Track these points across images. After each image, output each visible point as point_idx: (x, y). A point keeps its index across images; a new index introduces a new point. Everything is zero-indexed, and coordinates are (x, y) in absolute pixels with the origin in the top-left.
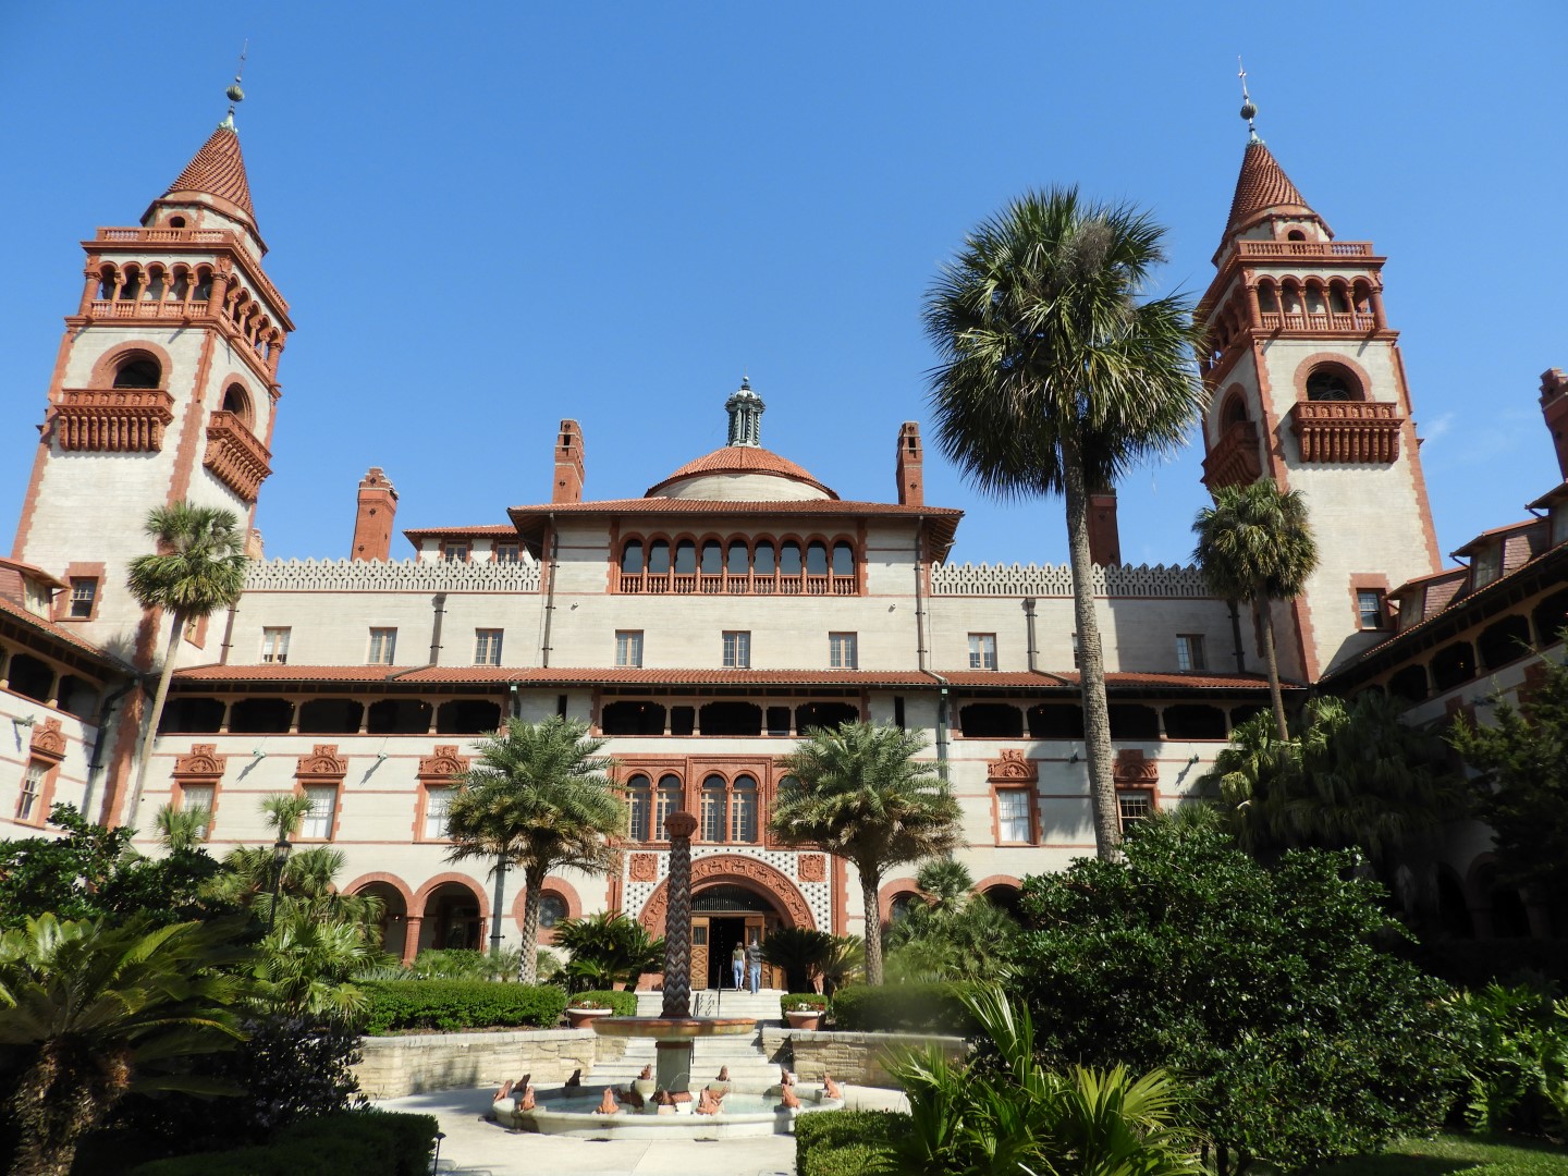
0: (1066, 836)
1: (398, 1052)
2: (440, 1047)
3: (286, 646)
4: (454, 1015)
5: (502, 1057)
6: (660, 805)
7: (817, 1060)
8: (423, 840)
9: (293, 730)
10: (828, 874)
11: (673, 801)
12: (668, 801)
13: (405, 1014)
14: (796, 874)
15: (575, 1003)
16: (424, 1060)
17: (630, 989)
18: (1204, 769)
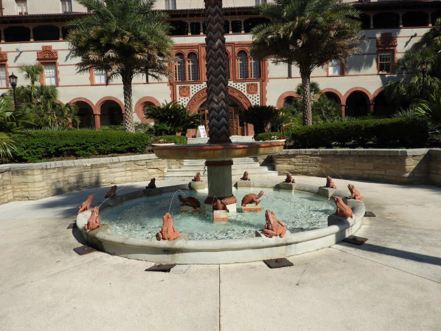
0: (356, 71)
1: (37, 172)
2: (71, 167)
3: (27, 8)
4: (85, 149)
5: (113, 170)
6: (189, 66)
7: (289, 164)
8: (94, 84)
9: (32, 40)
10: (259, 91)
11: (194, 64)
12: (192, 64)
13: (52, 150)
14: (246, 91)
15: (157, 141)
16: (60, 175)
17: (184, 134)
18: (416, 40)
